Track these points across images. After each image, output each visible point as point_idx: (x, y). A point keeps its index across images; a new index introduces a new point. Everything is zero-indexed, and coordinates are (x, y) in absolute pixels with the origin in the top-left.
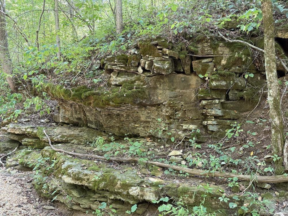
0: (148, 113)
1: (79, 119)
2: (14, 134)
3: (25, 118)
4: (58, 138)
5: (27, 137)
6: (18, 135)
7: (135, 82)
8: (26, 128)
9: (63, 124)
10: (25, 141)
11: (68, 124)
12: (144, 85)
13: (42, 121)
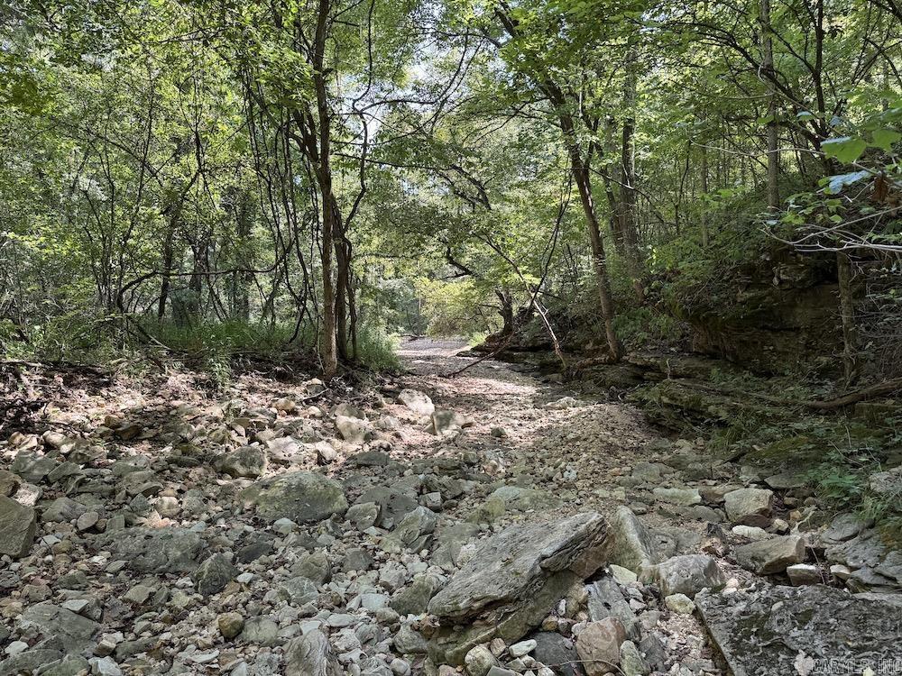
0: (786, 340)
1: (716, 347)
2: (636, 365)
3: (652, 345)
4: (681, 370)
5: (652, 371)
6: (641, 367)
7: (764, 298)
8: (649, 358)
9: (697, 354)
10: (647, 375)
11: (703, 354)
12: (775, 302)
13: (672, 349)
